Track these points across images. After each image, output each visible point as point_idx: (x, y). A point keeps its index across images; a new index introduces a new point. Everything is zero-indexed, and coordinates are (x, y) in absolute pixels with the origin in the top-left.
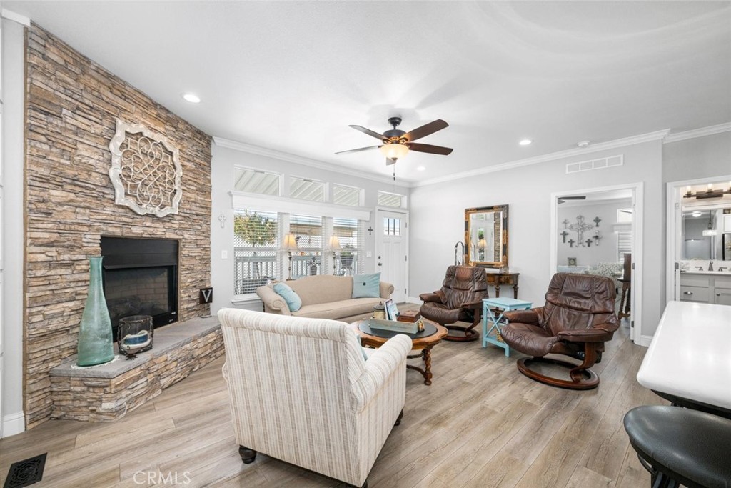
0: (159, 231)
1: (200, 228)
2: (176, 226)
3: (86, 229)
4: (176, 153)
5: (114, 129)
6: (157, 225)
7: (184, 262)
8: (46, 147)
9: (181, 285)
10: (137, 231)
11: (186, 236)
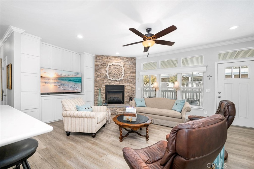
0: (118, 83)
1: (131, 82)
2: (123, 82)
3: (103, 84)
4: (122, 66)
5: (107, 66)
6: (118, 82)
7: (125, 90)
8: (97, 72)
9: (125, 96)
10: (113, 84)
11: (126, 84)
